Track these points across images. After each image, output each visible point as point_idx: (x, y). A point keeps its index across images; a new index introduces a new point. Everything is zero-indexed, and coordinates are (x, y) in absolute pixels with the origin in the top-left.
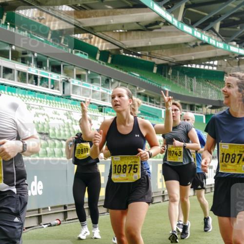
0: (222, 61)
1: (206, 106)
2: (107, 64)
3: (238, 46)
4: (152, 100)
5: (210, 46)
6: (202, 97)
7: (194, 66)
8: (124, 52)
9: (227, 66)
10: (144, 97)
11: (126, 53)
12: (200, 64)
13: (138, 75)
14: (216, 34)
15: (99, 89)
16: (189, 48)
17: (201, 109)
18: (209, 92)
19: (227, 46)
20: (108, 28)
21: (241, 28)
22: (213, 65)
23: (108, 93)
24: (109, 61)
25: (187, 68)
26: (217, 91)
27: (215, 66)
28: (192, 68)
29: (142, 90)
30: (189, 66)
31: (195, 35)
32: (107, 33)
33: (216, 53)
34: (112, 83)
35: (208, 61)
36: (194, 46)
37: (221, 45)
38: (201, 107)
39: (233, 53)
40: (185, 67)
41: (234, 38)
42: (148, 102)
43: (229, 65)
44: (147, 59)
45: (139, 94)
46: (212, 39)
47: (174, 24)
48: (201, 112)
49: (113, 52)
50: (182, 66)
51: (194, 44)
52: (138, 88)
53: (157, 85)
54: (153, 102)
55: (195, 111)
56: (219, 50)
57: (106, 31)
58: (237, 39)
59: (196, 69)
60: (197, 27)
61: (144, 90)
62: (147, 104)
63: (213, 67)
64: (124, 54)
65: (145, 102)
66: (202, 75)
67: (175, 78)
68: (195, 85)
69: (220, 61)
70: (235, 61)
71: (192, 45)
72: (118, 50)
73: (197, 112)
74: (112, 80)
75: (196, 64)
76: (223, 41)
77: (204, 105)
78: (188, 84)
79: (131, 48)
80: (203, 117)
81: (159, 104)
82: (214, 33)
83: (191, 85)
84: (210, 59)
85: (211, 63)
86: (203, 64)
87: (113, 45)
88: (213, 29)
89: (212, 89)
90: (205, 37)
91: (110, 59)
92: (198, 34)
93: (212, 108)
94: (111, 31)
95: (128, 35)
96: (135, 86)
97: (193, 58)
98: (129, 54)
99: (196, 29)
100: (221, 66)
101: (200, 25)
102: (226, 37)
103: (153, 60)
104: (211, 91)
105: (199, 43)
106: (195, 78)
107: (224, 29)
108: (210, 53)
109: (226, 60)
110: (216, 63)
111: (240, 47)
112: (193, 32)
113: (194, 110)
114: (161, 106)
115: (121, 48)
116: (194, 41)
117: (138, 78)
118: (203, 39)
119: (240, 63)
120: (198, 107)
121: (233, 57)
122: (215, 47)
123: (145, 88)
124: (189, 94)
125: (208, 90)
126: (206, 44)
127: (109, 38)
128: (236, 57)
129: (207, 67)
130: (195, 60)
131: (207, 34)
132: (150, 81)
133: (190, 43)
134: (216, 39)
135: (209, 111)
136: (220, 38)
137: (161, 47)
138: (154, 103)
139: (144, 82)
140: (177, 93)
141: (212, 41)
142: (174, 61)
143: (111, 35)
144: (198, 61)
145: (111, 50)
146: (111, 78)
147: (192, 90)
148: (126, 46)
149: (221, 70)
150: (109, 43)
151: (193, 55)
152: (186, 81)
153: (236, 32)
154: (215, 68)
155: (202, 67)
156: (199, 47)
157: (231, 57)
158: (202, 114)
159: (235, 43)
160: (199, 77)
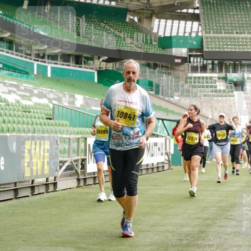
1: (99, 58)
4: (20, 48)
6: (94, 45)
10: (8, 44)
17: (91, 62)
18: (104, 38)
26: (116, 36)
29: (6, 33)
38: (92, 59)
42: (14, 52)
48: (91, 66)
54: (21, 51)
55: (83, 65)
62: (13, 54)
65: (10, 51)
68: (84, 27)
73: (86, 66)
77: (96, 57)
80: (94, 73)
81: (30, 55)
89: (109, 33)
93: (107, 61)
106: (84, 16)
113: (81, 64)
114: (33, 57)
120: (88, 59)
123: (10, 32)
125: (103, 34)
135: (104, 66)
138: (22, 53)
147: (78, 35)
149: (122, 6)
154: (113, 4)
158: (93, 69)
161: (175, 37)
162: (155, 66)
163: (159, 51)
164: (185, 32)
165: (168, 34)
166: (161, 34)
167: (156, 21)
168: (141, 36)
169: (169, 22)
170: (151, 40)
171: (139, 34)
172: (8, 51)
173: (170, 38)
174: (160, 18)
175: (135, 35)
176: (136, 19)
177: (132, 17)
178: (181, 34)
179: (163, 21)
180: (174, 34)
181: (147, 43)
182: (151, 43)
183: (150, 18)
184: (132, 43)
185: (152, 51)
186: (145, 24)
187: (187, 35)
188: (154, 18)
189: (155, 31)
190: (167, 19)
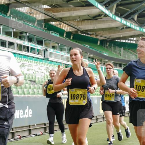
0: (139, 38)
2: (70, 40)
5: (131, 29)
7: (122, 41)
8: (80, 33)
11: (81, 33)
12: (126, 40)
13: (89, 46)
14: (135, 22)
15: (65, 54)
16: (119, 30)
19: (142, 29)
20: (71, 19)
22: (133, 40)
24: (71, 38)
25: (118, 42)
28: (120, 42)
30: (119, 41)
31: (123, 22)
32: (70, 22)
33: (135, 33)
35: (130, 38)
36: (122, 29)
37: (138, 28)
40: (117, 41)
44: (94, 37)
45: (89, 57)
46: (133, 25)
47: (110, 16)
49: (74, 33)
50: (115, 41)
51: (122, 28)
52: (88, 54)
53: (100, 52)
56: (137, 31)
57: (69, 20)
59: (123, 42)
60: (124, 18)
61: (92, 55)
63: (133, 41)
64: (80, 34)
66: (127, 46)
67: (110, 48)
69: (137, 38)
71: (121, 28)
72: (76, 32)
75: (123, 40)
76: (139, 26)
78: (118, 52)
79: (84, 30)
82: (133, 21)
83: (120, 52)
84: (131, 37)
85: (132, 39)
86: (127, 40)
87: (74, 28)
88: (133, 19)
90: (128, 24)
92: (124, 22)
94: (73, 20)
95: (83, 22)
96: (87, 53)
97: (121, 36)
98: (84, 34)
99: (123, 19)
100: (138, 40)
101: (126, 16)
102: (141, 24)
103: (98, 37)
104: (132, 56)
105: (125, 27)
107: (140, 19)
108: (131, 33)
109: (141, 37)
110: (135, 39)
112: (121, 20)
115: (79, 30)
116: (122, 26)
117: (89, 48)
118: (127, 25)
122: (135, 30)
124: (119, 57)
126: (129, 28)
127: (71, 24)
129: (129, 42)
130: (122, 37)
131: (130, 22)
132: (95, 49)
133: (119, 27)
134: (135, 25)
136: (138, 24)
137: (102, 30)
139: (92, 51)
140: (112, 57)
141: (133, 26)
142: (110, 38)
143: (72, 22)
144: (124, 38)
145: (73, 31)
146: (72, 48)
148: (81, 29)
150: (71, 27)
151: (121, 34)
152: (117, 50)
155: (127, 41)
156: (125, 30)
157: (144, 36)
160: (125, 47)
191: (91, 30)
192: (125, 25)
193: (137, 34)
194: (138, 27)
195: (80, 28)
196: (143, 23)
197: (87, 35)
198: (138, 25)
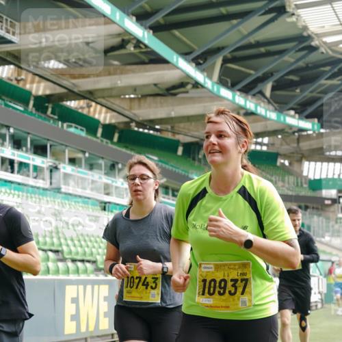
0: (275, 137)
2: (113, 143)
3: (297, 116)
4: (176, 193)
5: (257, 117)
8: (136, 126)
9: (281, 145)
10: (164, 190)
11: (139, 128)
13: (156, 158)
14: (265, 100)
15: (100, 178)
19: (282, 117)
20: (114, 93)
21: (301, 91)
22: (261, 144)
23: (114, 184)
24: (115, 139)
27: (265, 145)
29: (162, 179)
31: (237, 101)
32: (112, 100)
33: (267, 127)
34: (120, 170)
35: (255, 138)
37: (273, 115)
39: (290, 127)
41: (291, 105)
42: (170, 196)
43: (284, 143)
44: (169, 136)
46: (261, 107)
47: (206, 86)
49: (121, 126)
53: (183, 173)
56: (270, 122)
57: (111, 96)
58: (295, 107)
60: (239, 90)
61: (165, 180)
62: (169, 199)
63: (261, 146)
64: (136, 129)
65: (167, 196)
69: (271, 138)
70: (292, 137)
72: (127, 124)
74: (120, 166)
76: (276, 109)
79: (147, 121)
82: (263, 99)
84: (258, 135)
85: (260, 140)
87: (121, 117)
88: (261, 93)
90: (251, 105)
91: (116, 136)
92: (240, 100)
94: (118, 96)
95: (142, 101)
98: (144, 129)
99: (238, 93)
100: (273, 144)
101: (243, 87)
102: (280, 104)
103: (178, 137)
105: (242, 112)
107: (278, 93)
108: (258, 127)
109: (280, 136)
110: (266, 140)
111: (300, 118)
112: (234, 97)
115: (132, 120)
116: (235, 110)
117: (157, 162)
118: (248, 107)
119: (301, 140)
121: (290, 131)
122: (265, 119)
123: (166, 177)
126: (252, 114)
127: (115, 106)
128: (294, 133)
129: (253, 147)
131: (254, 100)
132: (172, 166)
134: (267, 106)
136: (272, 105)
137: (188, 119)
141: (261, 110)
143: (117, 102)
145: (119, 123)
146: (118, 163)
148: (139, 117)
149: (273, 150)
150: (115, 114)
153: (294, 97)
154: (265, 148)
157: (287, 132)
159: (292, 112)
161: (325, 179)
162: (306, 208)
163: (310, 193)
164: (334, 174)
165: (317, 177)
166: (311, 177)
167: (306, 164)
168: (292, 179)
169: (319, 164)
170: (301, 183)
171: (290, 177)
172: (165, 196)
173: (320, 180)
174: (309, 161)
175: (286, 178)
176: (287, 163)
177: (282, 161)
178: (330, 176)
179: (313, 164)
180: (324, 176)
181: (297, 185)
182: (302, 185)
183: (300, 161)
184: (283, 186)
185: (303, 193)
186: (296, 167)
187: (336, 177)
188: (303, 160)
189: (305, 174)
190: (316, 161)
191: (161, 121)
192: (241, 108)
193: (270, 128)
194: (273, 111)
195: (135, 114)
196: (286, 104)
197: (151, 132)
198: (274, 109)
